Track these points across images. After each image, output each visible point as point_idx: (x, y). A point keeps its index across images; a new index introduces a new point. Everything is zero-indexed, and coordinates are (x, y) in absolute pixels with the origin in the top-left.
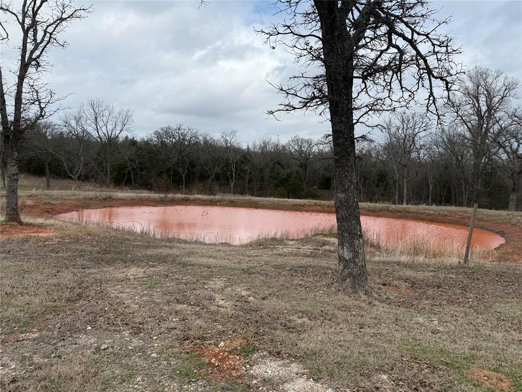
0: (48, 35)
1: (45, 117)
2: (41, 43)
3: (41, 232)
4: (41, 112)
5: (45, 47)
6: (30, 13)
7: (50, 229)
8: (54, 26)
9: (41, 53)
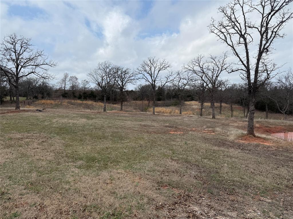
0: (274, 33)
1: (270, 78)
2: (270, 38)
3: (265, 142)
4: (268, 76)
5: (272, 40)
6: (265, 25)
7: (271, 141)
8: (278, 27)
9: (270, 44)
